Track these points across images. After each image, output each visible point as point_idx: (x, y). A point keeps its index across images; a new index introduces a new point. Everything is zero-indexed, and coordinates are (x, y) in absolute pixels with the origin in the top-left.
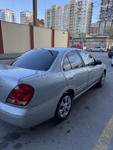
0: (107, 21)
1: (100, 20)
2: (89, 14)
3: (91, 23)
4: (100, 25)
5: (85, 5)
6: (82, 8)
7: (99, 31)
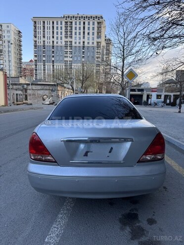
0: (46, 61)
1: (36, 59)
2: (17, 48)
3: (21, 61)
4: (36, 65)
5: (8, 31)
6: (3, 35)
7: (36, 75)
